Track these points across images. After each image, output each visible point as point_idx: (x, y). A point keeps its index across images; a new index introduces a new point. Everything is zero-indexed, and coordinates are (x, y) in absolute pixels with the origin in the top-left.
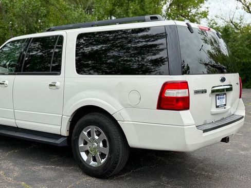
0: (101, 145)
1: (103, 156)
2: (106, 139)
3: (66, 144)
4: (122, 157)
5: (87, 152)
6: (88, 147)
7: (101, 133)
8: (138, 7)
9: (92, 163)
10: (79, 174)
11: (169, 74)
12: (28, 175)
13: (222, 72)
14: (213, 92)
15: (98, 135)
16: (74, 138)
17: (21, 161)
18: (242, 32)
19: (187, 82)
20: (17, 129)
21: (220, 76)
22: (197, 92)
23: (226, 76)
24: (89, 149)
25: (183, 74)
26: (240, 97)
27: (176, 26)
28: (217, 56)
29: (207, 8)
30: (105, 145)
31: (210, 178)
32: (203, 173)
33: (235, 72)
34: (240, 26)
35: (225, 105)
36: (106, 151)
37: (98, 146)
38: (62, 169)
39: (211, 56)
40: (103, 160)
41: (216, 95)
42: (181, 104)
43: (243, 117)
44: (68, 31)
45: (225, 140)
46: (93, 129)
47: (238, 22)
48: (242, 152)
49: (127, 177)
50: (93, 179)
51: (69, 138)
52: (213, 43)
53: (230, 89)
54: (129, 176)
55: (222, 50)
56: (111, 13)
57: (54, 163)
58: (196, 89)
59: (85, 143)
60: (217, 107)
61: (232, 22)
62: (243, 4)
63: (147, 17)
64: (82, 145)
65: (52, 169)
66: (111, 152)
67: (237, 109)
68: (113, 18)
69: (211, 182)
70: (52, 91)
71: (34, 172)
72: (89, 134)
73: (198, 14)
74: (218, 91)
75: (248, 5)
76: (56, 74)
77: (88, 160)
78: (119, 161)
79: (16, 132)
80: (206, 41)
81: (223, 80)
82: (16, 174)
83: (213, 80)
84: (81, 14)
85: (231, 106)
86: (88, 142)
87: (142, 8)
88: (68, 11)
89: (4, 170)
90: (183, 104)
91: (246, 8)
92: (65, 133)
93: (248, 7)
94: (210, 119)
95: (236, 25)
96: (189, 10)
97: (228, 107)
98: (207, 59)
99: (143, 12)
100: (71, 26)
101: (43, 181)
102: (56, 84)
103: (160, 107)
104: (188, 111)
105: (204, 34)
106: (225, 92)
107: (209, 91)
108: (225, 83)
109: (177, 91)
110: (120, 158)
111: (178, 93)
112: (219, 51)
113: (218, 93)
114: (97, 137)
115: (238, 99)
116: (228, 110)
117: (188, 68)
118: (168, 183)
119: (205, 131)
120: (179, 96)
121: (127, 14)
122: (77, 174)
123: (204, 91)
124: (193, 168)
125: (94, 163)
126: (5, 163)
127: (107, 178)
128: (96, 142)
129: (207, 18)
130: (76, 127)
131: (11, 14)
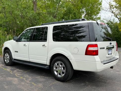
0: (62, 69)
1: (63, 73)
2: (65, 66)
3: (49, 68)
4: (71, 74)
5: (57, 72)
6: (57, 70)
7: (62, 64)
8: (73, 16)
9: (59, 76)
10: (54, 80)
11: (90, 41)
12: (34, 80)
13: (110, 41)
14: (107, 48)
15: (61, 65)
16: (52, 66)
17: (31, 74)
18: (114, 25)
19: (97, 45)
20: (30, 62)
21: (109, 42)
22: (101, 48)
23: (112, 42)
24: (58, 70)
25: (95, 41)
26: (117, 51)
27: (92, 23)
28: (107, 34)
29: (100, 16)
30: (64, 69)
31: (105, 83)
32: (103, 80)
33: (115, 41)
34: (113, 23)
35: (111, 54)
36: (64, 71)
37: (61, 69)
38: (47, 78)
39: (105, 34)
40: (63, 75)
41: (108, 50)
42: (94, 53)
43: (118, 58)
44: (49, 25)
45: (112, 67)
46: (59, 62)
47: (112, 21)
48: (117, 73)
49: (72, 81)
50: (59, 82)
51: (50, 66)
52: (105, 28)
53: (113, 47)
54: (73, 81)
55: (109, 32)
56: (63, 18)
57: (44, 75)
58: (101, 47)
59: (56, 68)
60: (108, 54)
61: (110, 21)
62: (114, 14)
63: (81, 19)
64: (55, 69)
65: (43, 78)
66: (66, 71)
67: (115, 55)
68: (63, 20)
69: (106, 84)
70: (44, 48)
71: (37, 79)
72: (58, 64)
73: (96, 18)
74: (108, 48)
75: (116, 14)
76: (45, 41)
77: (57, 75)
78: (70, 75)
79: (29, 63)
80: (103, 28)
81: (111, 44)
82: (30, 79)
83: (107, 44)
84: (52, 19)
85: (114, 54)
86: (57, 67)
87: (75, 16)
88: (47, 18)
89: (25, 78)
90: (95, 53)
91: (115, 16)
92: (48, 64)
93: (116, 15)
94: (106, 59)
95: (111, 23)
96: (93, 17)
97: (112, 54)
98: (103, 35)
99: (75, 18)
100: (51, 23)
101: (40, 82)
102: (45, 45)
103: (86, 54)
104: (98, 56)
105: (102, 25)
106: (111, 48)
107: (106, 48)
108: (112, 45)
109: (93, 48)
110: (70, 74)
111: (94, 49)
112: (108, 32)
113: (109, 49)
114: (61, 66)
115: (116, 51)
116: (113, 56)
117: (97, 39)
118: (89, 84)
119: (104, 64)
120: (94, 50)
121: (69, 19)
122: (53, 80)
123: (104, 48)
124: (98, 78)
125: (60, 76)
126: (25, 75)
127: (65, 82)
128: (60, 67)
129: (100, 19)
130: (53, 61)
131: (26, 19)
